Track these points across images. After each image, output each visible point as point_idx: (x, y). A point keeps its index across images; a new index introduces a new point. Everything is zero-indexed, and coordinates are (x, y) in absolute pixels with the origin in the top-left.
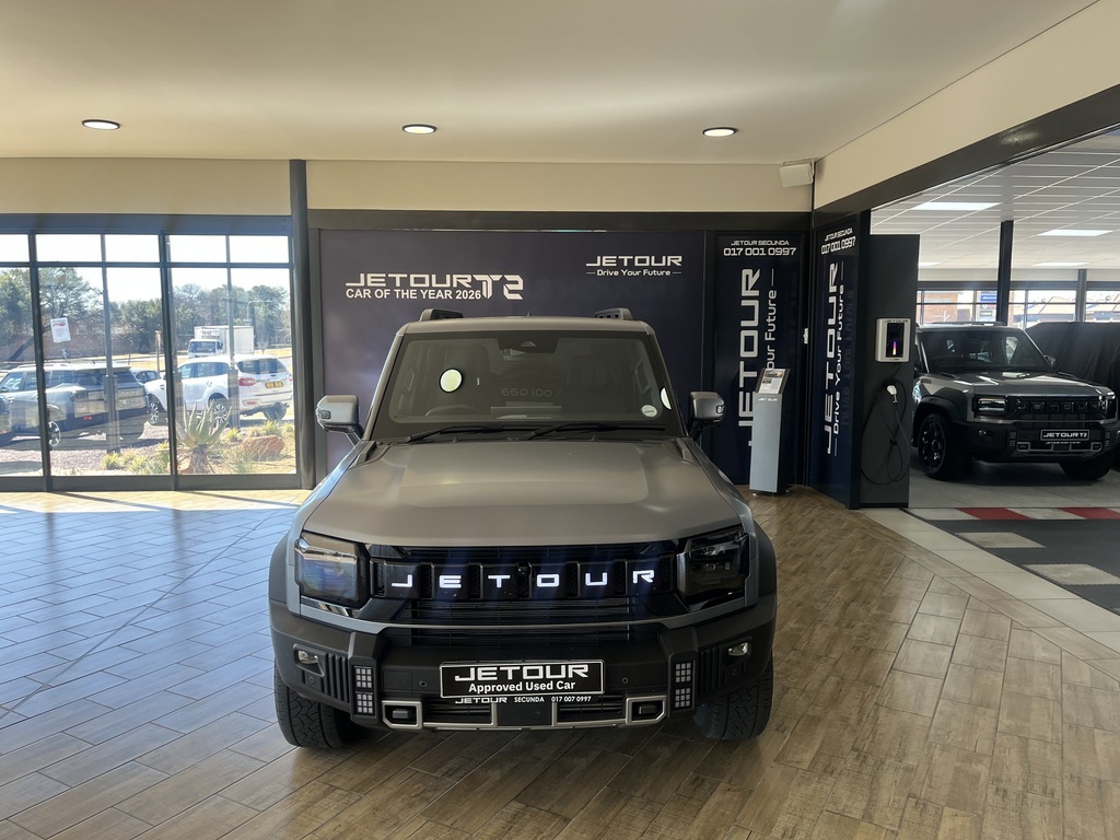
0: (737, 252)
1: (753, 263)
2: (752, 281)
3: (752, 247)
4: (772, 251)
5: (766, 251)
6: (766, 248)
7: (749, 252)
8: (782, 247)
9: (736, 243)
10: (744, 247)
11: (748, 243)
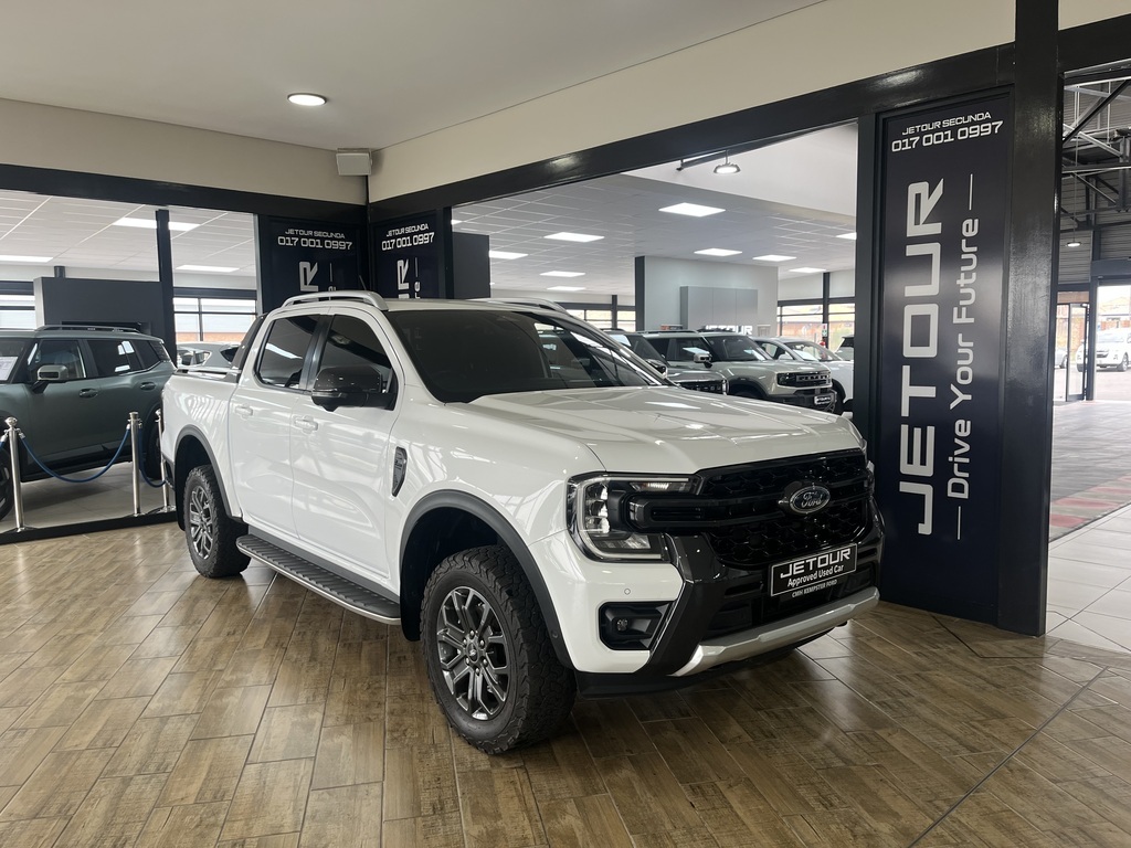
0: (292, 241)
1: (309, 255)
2: (311, 275)
3: (308, 237)
4: (328, 244)
5: (322, 244)
6: (323, 239)
7: (305, 242)
8: (339, 240)
9: (291, 231)
10: (300, 237)
11: (304, 233)
